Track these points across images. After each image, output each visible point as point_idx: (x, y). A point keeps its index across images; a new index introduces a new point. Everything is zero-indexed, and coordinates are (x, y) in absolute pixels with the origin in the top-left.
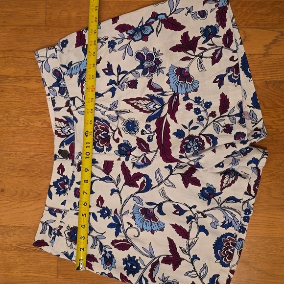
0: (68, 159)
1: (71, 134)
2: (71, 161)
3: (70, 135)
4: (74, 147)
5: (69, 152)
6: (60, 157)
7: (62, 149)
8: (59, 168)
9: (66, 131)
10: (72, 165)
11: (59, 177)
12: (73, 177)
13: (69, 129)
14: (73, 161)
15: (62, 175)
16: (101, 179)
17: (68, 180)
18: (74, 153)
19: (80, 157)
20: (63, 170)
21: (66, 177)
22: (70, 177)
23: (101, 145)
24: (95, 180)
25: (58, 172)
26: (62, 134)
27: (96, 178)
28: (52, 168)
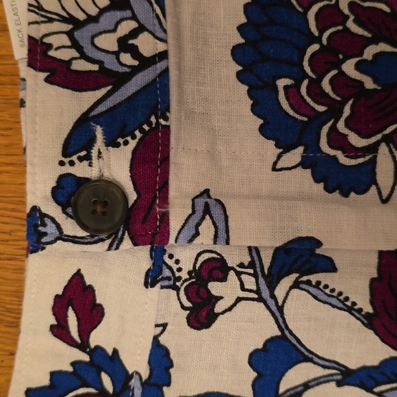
0: (127, 243)
1: (146, 62)
2: (141, 258)
3: (135, 71)
4: (166, 159)
5: (132, 196)
6: (71, 227)
7: (81, 170)
8: (60, 305)
9: (108, 42)
10: (151, 279)
11: (65, 357)
12: (161, 358)
13: (127, 27)
14: (158, 255)
15: (83, 346)
16: (347, 377)
17: (123, 377)
18: (165, 199)
19: (207, 228)
20: (92, 314)
21: (110, 361)
22: (137, 362)
23: (356, 140)
24: (307, 386)
25: (59, 330)
26: (80, 65)
27: (318, 372)
28: (19, 295)
